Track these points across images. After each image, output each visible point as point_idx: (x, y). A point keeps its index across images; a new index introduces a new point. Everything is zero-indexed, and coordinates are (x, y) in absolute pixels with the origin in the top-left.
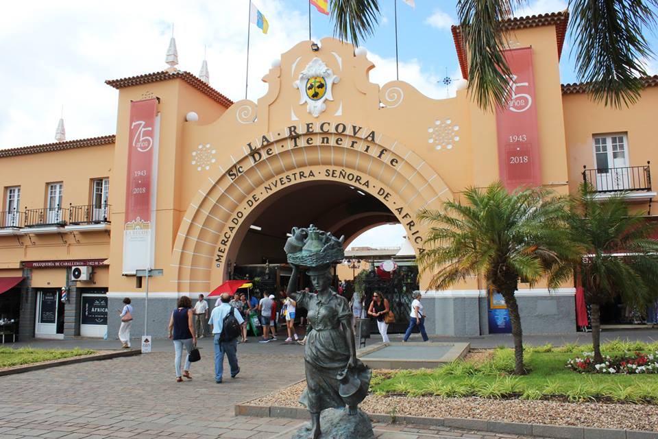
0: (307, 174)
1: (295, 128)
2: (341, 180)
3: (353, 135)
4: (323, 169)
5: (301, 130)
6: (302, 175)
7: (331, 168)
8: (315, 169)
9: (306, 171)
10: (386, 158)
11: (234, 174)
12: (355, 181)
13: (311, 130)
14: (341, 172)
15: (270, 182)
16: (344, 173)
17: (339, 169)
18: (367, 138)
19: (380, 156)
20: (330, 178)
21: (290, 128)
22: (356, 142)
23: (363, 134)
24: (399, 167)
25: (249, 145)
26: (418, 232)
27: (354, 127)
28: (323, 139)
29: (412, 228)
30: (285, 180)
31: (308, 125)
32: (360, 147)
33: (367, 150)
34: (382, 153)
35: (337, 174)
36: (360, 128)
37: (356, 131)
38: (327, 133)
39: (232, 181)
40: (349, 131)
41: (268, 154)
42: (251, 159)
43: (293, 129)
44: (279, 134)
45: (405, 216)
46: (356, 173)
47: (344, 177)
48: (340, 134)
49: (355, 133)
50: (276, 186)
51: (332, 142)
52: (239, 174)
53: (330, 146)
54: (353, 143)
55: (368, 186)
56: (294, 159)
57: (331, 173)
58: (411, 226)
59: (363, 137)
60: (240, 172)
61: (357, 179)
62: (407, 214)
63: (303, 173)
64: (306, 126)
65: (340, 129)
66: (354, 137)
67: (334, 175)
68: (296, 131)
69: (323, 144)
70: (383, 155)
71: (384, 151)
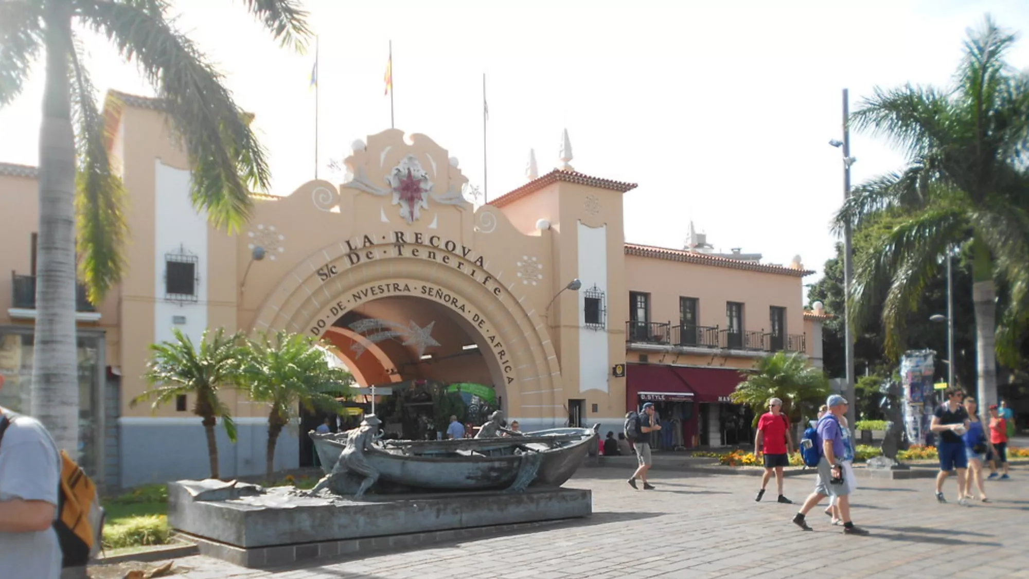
0: (402, 287)
1: (402, 234)
2: (437, 299)
3: (462, 255)
4: (419, 284)
5: (409, 238)
6: (396, 287)
7: (428, 285)
8: (412, 284)
9: (402, 284)
10: (491, 286)
11: (325, 274)
12: (452, 304)
13: (419, 241)
14: (438, 292)
15: (359, 289)
16: (440, 292)
17: (436, 288)
18: (476, 262)
19: (484, 283)
20: (426, 296)
21: (397, 233)
22: (463, 264)
23: (472, 257)
24: (502, 296)
25: (348, 243)
26: (507, 361)
27: (464, 248)
28: (430, 253)
29: (503, 357)
30: (377, 291)
31: (417, 235)
32: (467, 269)
33: (473, 274)
34: (486, 279)
35: (434, 292)
36: (469, 250)
37: (466, 252)
38: (436, 247)
39: (322, 282)
40: (459, 251)
41: (368, 257)
42: (347, 260)
43: (400, 235)
44: (384, 238)
45: (497, 345)
46: (453, 295)
47: (441, 297)
48: (448, 251)
49: (465, 255)
50: (366, 295)
51: (439, 259)
52: (332, 275)
53: (436, 263)
54: (460, 264)
55: (463, 310)
56: (392, 268)
57: (427, 290)
58: (502, 355)
59: (473, 260)
60: (333, 273)
61: (453, 301)
62: (499, 343)
63: (398, 285)
64: (415, 236)
65: (450, 247)
66: (464, 258)
67: (431, 293)
68: (404, 238)
69: (429, 259)
70: (487, 282)
71: (489, 277)
